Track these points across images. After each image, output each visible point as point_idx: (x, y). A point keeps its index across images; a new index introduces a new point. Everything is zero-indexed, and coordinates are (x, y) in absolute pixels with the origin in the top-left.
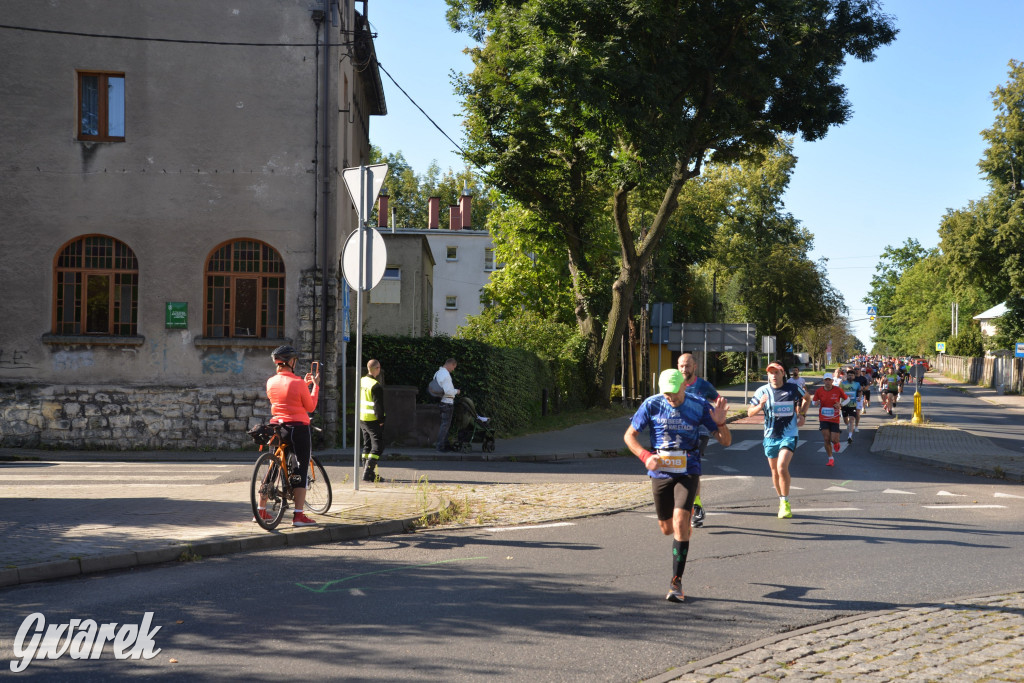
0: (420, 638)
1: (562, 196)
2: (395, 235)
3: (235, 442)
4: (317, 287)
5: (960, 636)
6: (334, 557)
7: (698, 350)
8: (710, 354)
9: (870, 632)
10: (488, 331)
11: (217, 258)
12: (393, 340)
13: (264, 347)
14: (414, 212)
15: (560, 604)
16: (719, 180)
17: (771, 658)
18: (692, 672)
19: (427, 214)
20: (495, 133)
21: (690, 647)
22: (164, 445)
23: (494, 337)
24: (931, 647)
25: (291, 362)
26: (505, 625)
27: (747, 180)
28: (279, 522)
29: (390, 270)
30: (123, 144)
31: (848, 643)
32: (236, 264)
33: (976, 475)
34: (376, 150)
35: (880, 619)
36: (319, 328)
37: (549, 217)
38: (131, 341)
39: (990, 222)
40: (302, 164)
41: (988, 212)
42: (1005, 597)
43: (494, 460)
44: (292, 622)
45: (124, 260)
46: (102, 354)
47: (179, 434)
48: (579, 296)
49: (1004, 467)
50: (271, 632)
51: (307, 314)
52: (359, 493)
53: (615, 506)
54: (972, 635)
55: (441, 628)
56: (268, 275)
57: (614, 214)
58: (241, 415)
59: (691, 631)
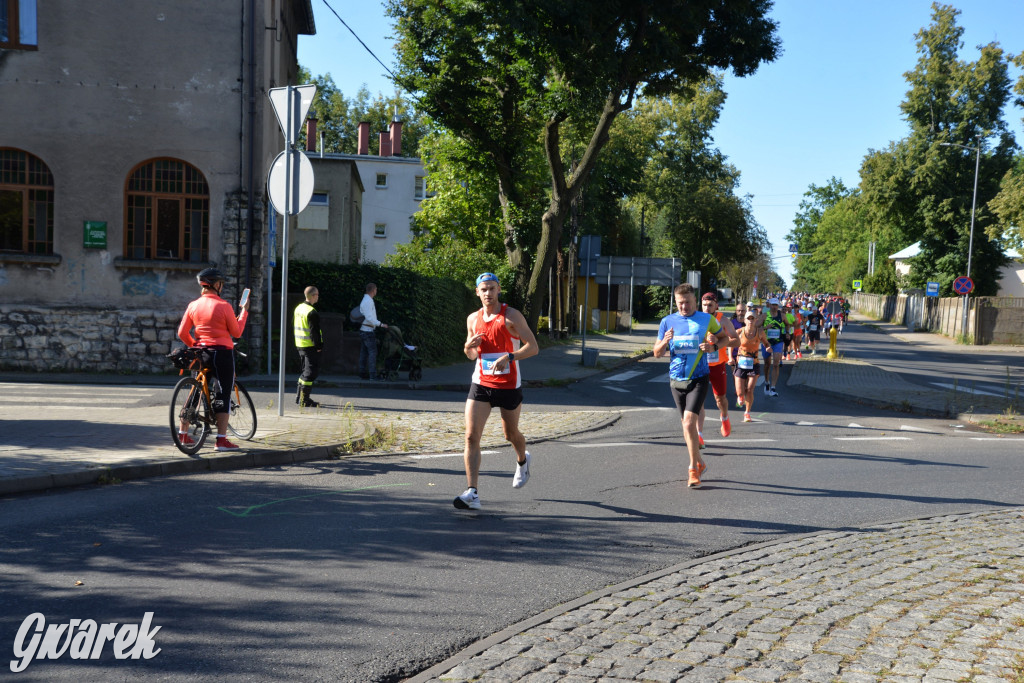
0: (342, 563)
1: (492, 125)
2: (323, 160)
3: (156, 366)
4: (242, 210)
5: (863, 560)
6: (257, 482)
7: (625, 284)
8: (636, 288)
9: (780, 557)
10: (417, 260)
11: (137, 176)
12: (319, 266)
13: (187, 270)
14: (343, 136)
15: (482, 530)
16: (650, 114)
17: (686, 582)
18: (610, 595)
19: (357, 139)
20: (426, 57)
21: (608, 573)
22: (82, 367)
23: (423, 266)
24: (836, 571)
25: (217, 285)
26: (428, 550)
27: (679, 115)
28: (200, 446)
29: (317, 196)
30: (35, 54)
31: (759, 567)
32: (158, 183)
33: (887, 408)
34: (305, 71)
35: (790, 545)
36: (244, 252)
37: (480, 146)
38: (48, 260)
39: (909, 163)
40: (227, 82)
41: (906, 153)
42: (907, 524)
43: (420, 389)
44: (210, 545)
45: (38, 175)
46: (16, 273)
47: (98, 357)
48: (509, 227)
49: (911, 401)
50: (191, 555)
51: (232, 237)
52: (283, 419)
53: (538, 436)
54: (874, 559)
55: (363, 553)
56: (192, 196)
57: (546, 146)
58: (163, 339)
59: (609, 557)
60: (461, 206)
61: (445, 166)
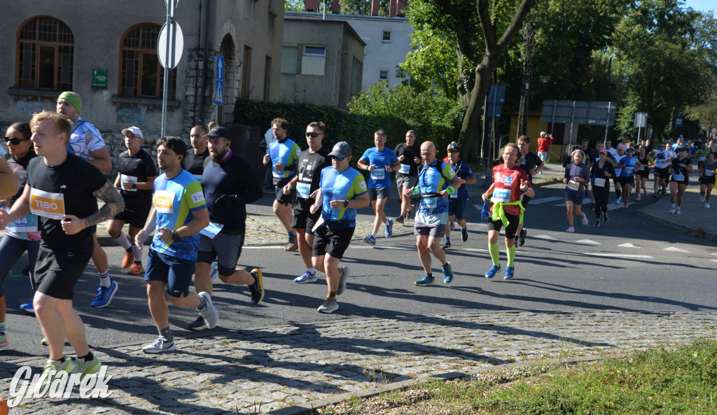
4: (199, 62)
7: (566, 122)
11: (130, 36)
32: (143, 42)
36: (199, 94)
37: (441, 10)
45: (65, 35)
46: (48, 104)
48: (462, 76)
51: (192, 82)
60: (438, 57)
61: (426, 25)
